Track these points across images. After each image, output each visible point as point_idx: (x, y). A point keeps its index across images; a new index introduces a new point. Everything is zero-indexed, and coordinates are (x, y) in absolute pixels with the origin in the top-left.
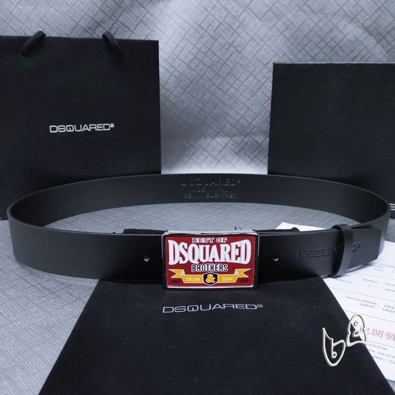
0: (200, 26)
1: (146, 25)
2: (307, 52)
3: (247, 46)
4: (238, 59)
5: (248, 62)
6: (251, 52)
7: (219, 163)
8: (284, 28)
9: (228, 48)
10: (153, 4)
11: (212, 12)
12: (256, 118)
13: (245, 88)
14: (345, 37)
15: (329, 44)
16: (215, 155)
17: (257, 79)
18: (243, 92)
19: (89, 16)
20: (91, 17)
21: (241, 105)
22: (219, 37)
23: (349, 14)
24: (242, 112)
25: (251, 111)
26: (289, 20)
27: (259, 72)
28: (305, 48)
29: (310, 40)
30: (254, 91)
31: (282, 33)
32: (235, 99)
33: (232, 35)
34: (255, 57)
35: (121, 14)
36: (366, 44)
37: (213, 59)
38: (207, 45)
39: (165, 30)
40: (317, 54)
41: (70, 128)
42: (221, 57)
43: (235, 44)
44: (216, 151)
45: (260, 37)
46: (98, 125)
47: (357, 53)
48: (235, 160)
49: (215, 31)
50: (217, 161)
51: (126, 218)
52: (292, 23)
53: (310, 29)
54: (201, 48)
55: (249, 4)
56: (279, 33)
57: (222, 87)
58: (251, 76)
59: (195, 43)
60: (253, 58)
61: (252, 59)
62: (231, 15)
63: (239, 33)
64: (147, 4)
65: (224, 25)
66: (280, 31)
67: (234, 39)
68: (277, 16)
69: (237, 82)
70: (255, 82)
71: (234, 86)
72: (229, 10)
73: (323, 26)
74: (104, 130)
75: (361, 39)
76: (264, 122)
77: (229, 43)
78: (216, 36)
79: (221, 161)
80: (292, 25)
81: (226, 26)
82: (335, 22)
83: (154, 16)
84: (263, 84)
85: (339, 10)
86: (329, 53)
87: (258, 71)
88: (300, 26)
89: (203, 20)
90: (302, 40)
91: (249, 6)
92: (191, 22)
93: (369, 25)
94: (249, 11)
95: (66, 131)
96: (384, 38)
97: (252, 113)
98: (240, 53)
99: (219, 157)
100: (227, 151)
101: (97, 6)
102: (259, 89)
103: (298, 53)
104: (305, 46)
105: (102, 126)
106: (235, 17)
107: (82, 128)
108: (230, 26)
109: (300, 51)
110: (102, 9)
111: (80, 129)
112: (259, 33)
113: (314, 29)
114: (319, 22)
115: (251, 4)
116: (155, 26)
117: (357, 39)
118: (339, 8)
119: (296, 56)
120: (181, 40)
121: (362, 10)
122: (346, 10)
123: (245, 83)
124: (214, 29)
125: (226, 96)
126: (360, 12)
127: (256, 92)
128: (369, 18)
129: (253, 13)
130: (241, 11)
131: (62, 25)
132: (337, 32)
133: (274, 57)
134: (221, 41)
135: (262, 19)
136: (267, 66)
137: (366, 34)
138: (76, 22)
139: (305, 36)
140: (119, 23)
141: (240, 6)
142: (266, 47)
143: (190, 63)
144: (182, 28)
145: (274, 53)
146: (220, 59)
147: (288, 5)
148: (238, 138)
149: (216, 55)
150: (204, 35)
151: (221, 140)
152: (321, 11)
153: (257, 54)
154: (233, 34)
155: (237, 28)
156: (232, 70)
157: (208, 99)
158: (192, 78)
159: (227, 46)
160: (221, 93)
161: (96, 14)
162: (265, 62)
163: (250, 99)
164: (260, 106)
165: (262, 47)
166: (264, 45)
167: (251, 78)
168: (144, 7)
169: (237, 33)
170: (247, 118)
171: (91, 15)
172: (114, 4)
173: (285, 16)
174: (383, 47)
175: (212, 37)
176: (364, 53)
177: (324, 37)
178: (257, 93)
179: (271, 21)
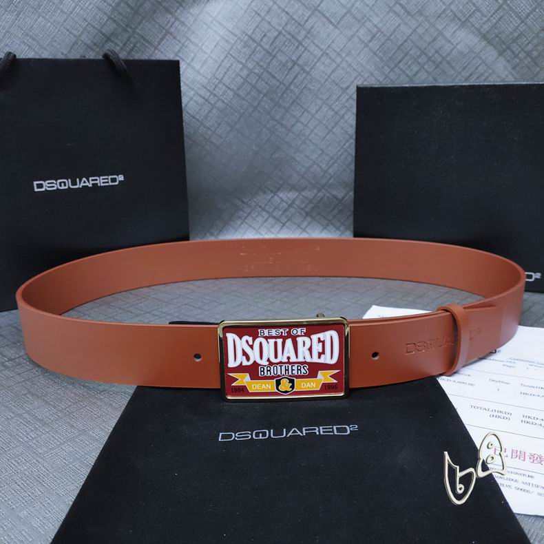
0: (250, 37)
1: (175, 38)
2: (401, 70)
3: (318, 64)
4: (306, 82)
5: (319, 86)
6: (324, 72)
7: (284, 227)
8: (369, 38)
9: (291, 68)
10: (184, 8)
11: (267, 18)
12: (333, 164)
13: (316, 122)
14: (454, 48)
15: (433, 59)
16: (277, 217)
17: (333, 110)
18: (315, 128)
19: (94, 27)
20: (97, 29)
21: (312, 147)
22: (277, 52)
23: (459, 15)
24: (314, 157)
25: (327, 155)
26: (376, 26)
27: (336, 101)
28: (400, 64)
29: (406, 54)
30: (330, 128)
31: (366, 45)
32: (303, 138)
33: (295, 50)
34: (329, 80)
35: (140, 23)
36: (484, 58)
37: (271, 83)
38: (261, 64)
39: (203, 45)
40: (417, 72)
41: (63, 184)
42: (281, 80)
43: (300, 62)
44: (279, 210)
45: (335, 52)
46: (101, 178)
47: (472, 70)
48: (306, 223)
49: (271, 44)
50: (281, 225)
51: (154, 310)
52: (379, 30)
53: (405, 38)
54: (253, 69)
55: (319, 6)
56: (363, 46)
57: (284, 122)
58: (325, 105)
59: (244, 61)
60: (327, 80)
61: (325, 82)
62: (293, 21)
63: (306, 45)
64: (175, 8)
65: (284, 36)
66: (363, 42)
67: (298, 55)
68: (359, 21)
69: (305, 113)
70: (331, 113)
71: (302, 120)
72: (291, 14)
73: (423, 34)
74: (111, 184)
75: (477, 50)
76: (344, 170)
77: (293, 61)
78: (273, 51)
79: (287, 224)
80: (379, 33)
81: (288, 36)
82: (440, 28)
83: (186, 26)
84: (342, 117)
85: (444, 11)
86: (433, 71)
87: (334, 98)
88: (391, 35)
89: (254, 30)
90: (394, 53)
91: (319, 8)
92: (238, 32)
93: (487, 30)
94: (319, 15)
95: (57, 188)
96: (508, 48)
97: (327, 157)
98: (308, 73)
99: (284, 219)
100: (294, 210)
101: (105, 14)
102: (336, 124)
103: (389, 73)
104: (400, 62)
105: (108, 179)
106: (299, 24)
107: (80, 183)
108: (293, 37)
109: (392, 70)
110: (112, 16)
111: (76, 184)
112: (334, 45)
113: (411, 37)
114: (417, 28)
115: (322, 5)
116: (188, 39)
117: (471, 51)
118: (444, 7)
119: (387, 76)
120: (225, 58)
121: (478, 10)
122: (455, 10)
123: (316, 116)
124: (271, 42)
125: (291, 134)
126: (474, 12)
127: (333, 128)
128: (487, 21)
129: (326, 17)
130: (307, 15)
131: (55, 41)
132: (443, 42)
133: (356, 78)
134: (281, 57)
135: (339, 26)
136: (347, 91)
137: (484, 43)
138: (75, 36)
139: (399, 49)
140: (136, 36)
141: (307, 8)
142: (344, 65)
143: (239, 89)
144: (227, 41)
145: (357, 74)
146: (281, 83)
147: (373, 5)
148: (309, 193)
149: (274, 77)
150: (257, 49)
151: (286, 196)
152: (420, 12)
153: (333, 75)
154: (297, 47)
155: (303, 39)
156: (297, 97)
157: (266, 138)
158: (242, 111)
159: (290, 65)
160: (284, 130)
161: (104, 25)
162: (344, 86)
163: (324, 138)
164: (339, 148)
165: (338, 66)
166: (341, 62)
167: (325, 109)
168: (171, 13)
169: (303, 46)
170: (321, 164)
171: (96, 26)
172: (128, 10)
173: (370, 21)
174: (508, 61)
175: (268, 52)
176: (481, 69)
177: (425, 49)
178: (334, 130)
179: (350, 29)
